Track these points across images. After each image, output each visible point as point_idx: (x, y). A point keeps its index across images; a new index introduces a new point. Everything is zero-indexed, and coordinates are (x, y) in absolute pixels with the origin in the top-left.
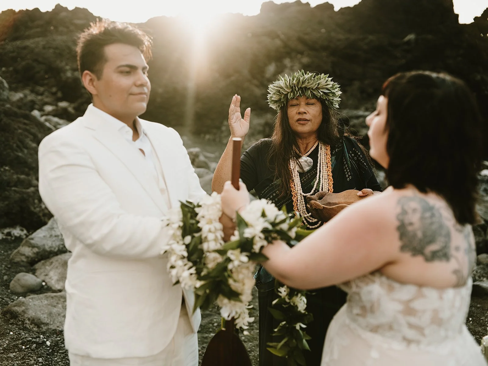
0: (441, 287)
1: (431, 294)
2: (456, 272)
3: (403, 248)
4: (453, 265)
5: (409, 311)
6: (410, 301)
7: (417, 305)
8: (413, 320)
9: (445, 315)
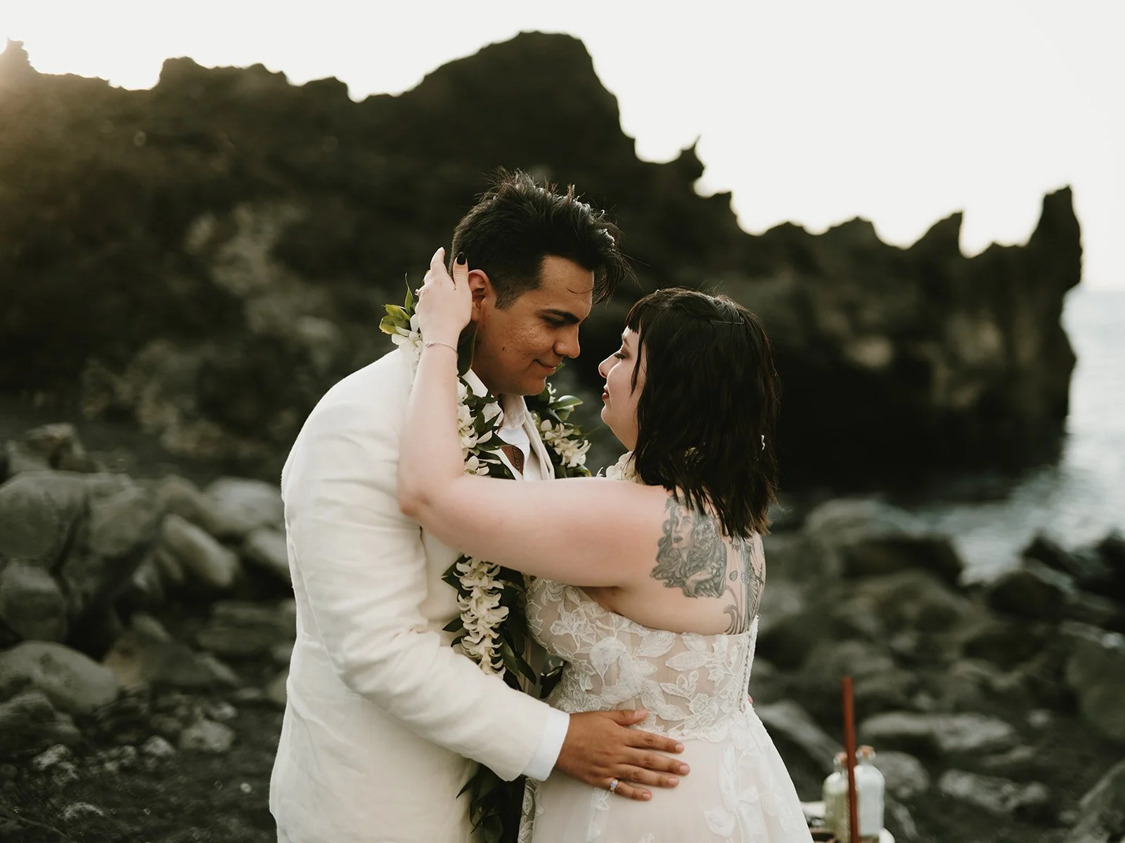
0: (709, 632)
1: (697, 644)
2: (729, 610)
3: (656, 572)
4: (727, 599)
5: (665, 673)
6: (666, 657)
7: (675, 662)
8: (670, 688)
9: (717, 676)
